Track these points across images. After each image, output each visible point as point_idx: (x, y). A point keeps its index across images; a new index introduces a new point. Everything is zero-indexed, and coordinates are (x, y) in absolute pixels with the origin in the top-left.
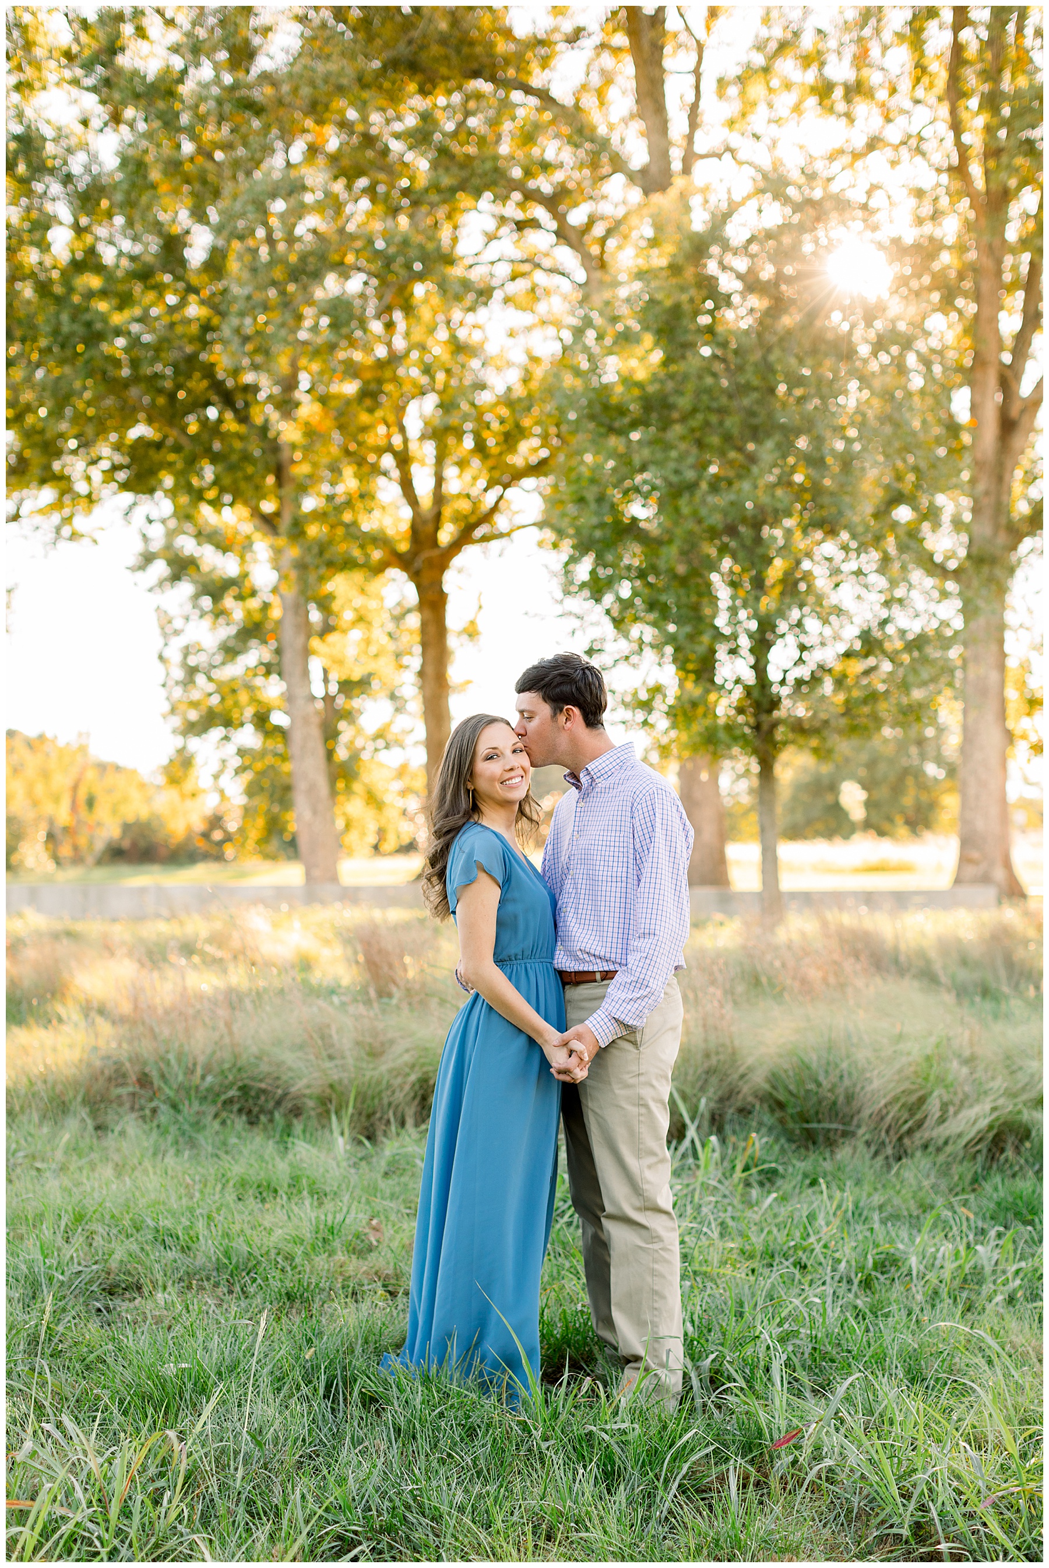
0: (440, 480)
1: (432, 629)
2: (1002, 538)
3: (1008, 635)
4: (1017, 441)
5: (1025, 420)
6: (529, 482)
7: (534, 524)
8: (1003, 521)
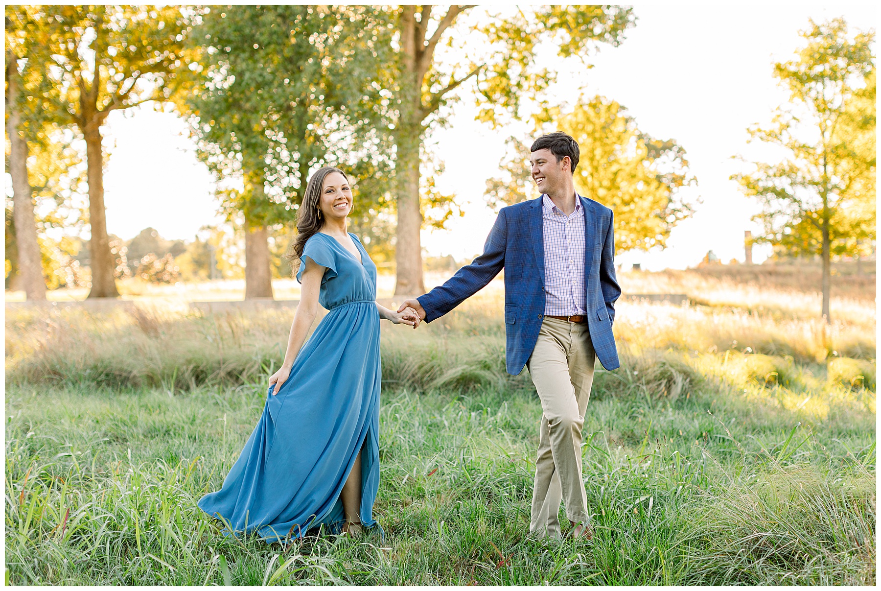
0: (97, 73)
1: (93, 158)
2: (418, 113)
3: (421, 166)
4: (425, 63)
5: (428, 52)
6: (149, 75)
7: (151, 99)
8: (418, 105)
